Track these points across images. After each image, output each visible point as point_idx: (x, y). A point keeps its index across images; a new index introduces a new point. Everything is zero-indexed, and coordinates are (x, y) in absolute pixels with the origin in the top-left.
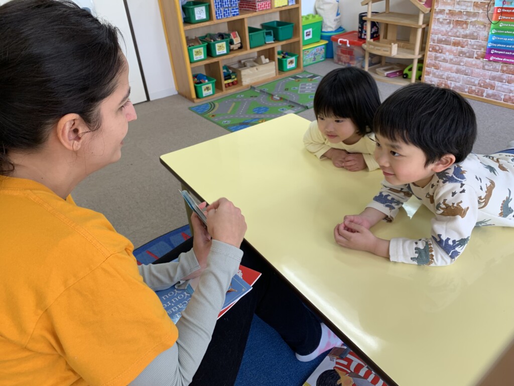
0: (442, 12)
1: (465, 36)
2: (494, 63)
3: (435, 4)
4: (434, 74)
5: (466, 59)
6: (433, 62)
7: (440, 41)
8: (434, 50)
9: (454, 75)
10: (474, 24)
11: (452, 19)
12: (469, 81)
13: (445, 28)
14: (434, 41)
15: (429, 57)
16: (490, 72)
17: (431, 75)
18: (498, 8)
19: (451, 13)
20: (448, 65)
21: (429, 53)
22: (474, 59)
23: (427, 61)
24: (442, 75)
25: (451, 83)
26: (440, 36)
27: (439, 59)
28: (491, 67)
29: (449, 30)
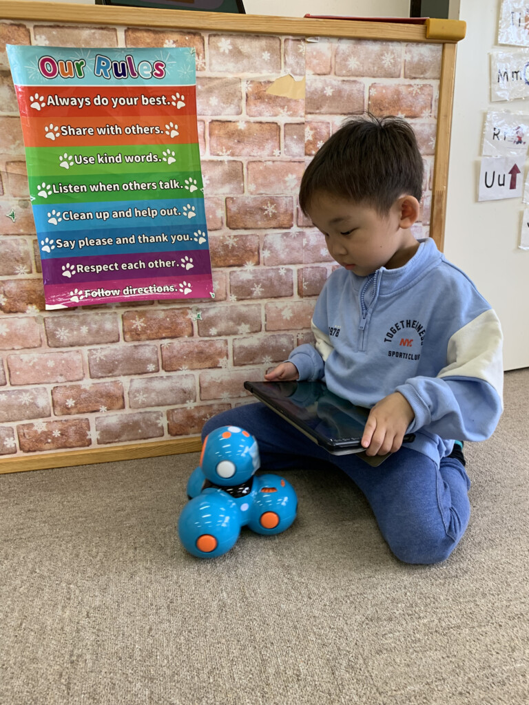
2: (91, 313)
12: (9, 407)
16: (85, 349)
18: (31, 91)
28: (84, 329)
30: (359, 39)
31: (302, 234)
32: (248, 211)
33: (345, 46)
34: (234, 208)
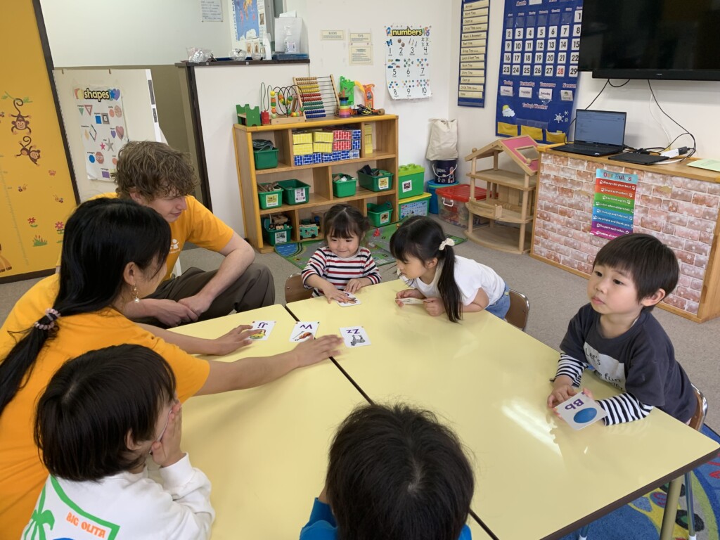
0: (547, 176)
1: (571, 206)
2: (601, 239)
3: (541, 168)
4: (543, 244)
5: (573, 231)
6: (541, 230)
7: (547, 208)
8: (542, 217)
9: (563, 247)
10: (579, 193)
11: (558, 186)
12: (578, 256)
13: (551, 194)
14: (541, 206)
15: (538, 224)
17: (540, 244)
18: (601, 179)
19: (557, 179)
20: (556, 235)
21: (537, 220)
22: (581, 231)
23: (537, 228)
24: (552, 246)
25: (560, 256)
26: (547, 202)
27: (548, 228)
28: (599, 243)
29: (555, 196)
30: (692, 179)
31: (663, 235)
32: (648, 223)
33: (687, 180)
34: (643, 221)
